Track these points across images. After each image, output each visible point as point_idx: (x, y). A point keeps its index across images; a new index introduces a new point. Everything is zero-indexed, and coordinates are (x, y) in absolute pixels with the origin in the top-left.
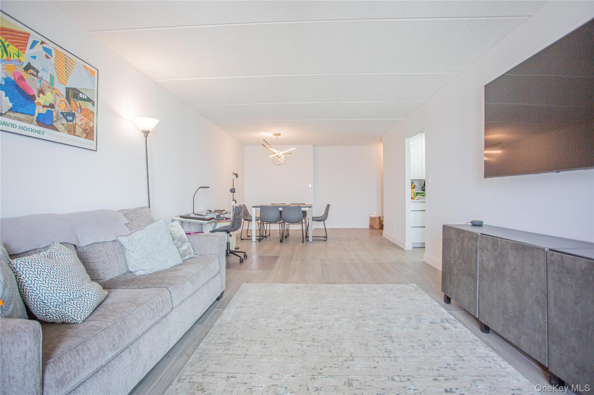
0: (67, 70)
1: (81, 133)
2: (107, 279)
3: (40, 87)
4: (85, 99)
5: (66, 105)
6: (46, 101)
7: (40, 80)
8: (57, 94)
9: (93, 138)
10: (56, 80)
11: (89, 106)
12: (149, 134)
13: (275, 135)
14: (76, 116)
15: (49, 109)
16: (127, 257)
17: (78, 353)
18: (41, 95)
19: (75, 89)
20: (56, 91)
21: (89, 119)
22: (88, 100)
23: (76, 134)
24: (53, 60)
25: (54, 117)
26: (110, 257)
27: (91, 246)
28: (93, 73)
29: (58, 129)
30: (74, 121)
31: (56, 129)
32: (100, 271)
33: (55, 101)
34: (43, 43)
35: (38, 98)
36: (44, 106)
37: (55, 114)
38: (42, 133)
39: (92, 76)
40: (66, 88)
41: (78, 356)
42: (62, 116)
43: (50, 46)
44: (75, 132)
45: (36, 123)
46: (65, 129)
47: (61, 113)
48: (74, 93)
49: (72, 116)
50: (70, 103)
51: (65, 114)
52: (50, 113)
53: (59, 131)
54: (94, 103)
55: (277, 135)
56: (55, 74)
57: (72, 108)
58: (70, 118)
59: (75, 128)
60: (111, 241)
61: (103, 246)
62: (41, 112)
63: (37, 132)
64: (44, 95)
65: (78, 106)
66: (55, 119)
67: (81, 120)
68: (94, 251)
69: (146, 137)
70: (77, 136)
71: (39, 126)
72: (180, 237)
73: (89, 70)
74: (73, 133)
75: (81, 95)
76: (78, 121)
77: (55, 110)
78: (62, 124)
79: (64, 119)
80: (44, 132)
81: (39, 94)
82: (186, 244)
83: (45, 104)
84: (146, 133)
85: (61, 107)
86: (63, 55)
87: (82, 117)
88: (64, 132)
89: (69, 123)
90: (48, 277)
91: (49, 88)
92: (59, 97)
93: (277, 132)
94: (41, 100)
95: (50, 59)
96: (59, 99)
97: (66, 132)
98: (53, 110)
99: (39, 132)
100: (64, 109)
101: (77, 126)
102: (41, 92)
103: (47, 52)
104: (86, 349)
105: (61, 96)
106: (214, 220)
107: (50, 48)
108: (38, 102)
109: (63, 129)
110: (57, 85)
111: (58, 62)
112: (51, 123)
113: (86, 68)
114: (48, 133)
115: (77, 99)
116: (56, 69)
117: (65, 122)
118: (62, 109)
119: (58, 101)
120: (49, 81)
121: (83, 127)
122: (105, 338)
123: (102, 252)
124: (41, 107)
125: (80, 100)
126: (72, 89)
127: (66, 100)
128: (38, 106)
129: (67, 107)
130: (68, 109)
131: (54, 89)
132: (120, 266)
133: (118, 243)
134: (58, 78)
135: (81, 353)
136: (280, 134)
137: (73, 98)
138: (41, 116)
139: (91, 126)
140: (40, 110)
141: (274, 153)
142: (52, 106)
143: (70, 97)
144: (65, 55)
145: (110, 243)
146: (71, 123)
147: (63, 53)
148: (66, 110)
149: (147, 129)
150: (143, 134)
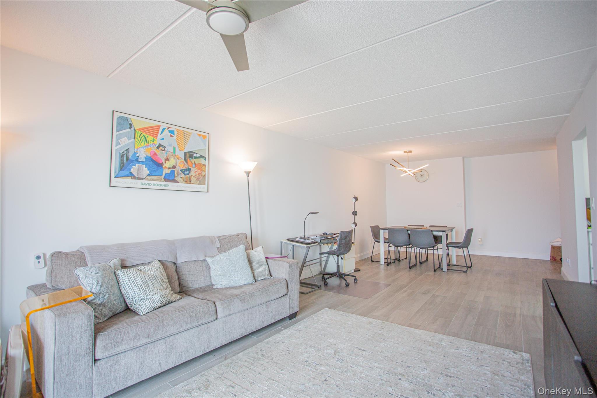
0: (185, 141)
1: (196, 181)
2: (195, 288)
3: (166, 156)
4: (198, 157)
5: (184, 164)
6: (170, 164)
7: (166, 152)
8: (178, 158)
9: (205, 183)
10: (177, 149)
11: (202, 161)
12: (250, 174)
13: (405, 152)
14: (191, 170)
15: (172, 169)
16: (211, 274)
17: (121, 333)
18: (167, 162)
19: (191, 152)
20: (177, 156)
21: (201, 170)
22: (201, 157)
23: (191, 182)
24: (175, 137)
25: (176, 174)
26: (198, 271)
27: (185, 263)
28: (205, 137)
29: (178, 181)
30: (190, 174)
31: (177, 182)
32: (189, 281)
33: (176, 163)
34: (169, 128)
35: (165, 164)
36: (169, 168)
37: (176, 172)
38: (167, 186)
39: (204, 139)
40: (184, 153)
41: (119, 335)
42: (181, 172)
43: (173, 128)
44: (190, 182)
45: (164, 180)
46: (184, 180)
47: (180, 170)
48: (190, 155)
49: (189, 171)
50: (187, 162)
51: (183, 170)
52: (173, 172)
53: (179, 183)
54: (205, 158)
55: (408, 153)
56: (176, 146)
57: (188, 165)
58: (187, 172)
59: (190, 178)
60: (201, 260)
61: (194, 264)
62: (166, 173)
63: (164, 186)
64: (169, 161)
65: (193, 162)
66: (177, 175)
67: (195, 172)
68: (187, 266)
69: (248, 176)
70: (192, 184)
71: (166, 181)
72: (259, 260)
73: (201, 136)
74: (189, 182)
75: (195, 155)
76: (193, 173)
77: (176, 170)
78: (181, 178)
79: (183, 174)
80: (169, 185)
81: (166, 161)
82: (263, 267)
83: (169, 167)
84: (248, 173)
85: (181, 166)
86: (182, 131)
87: (196, 170)
88: (182, 183)
89: (186, 176)
90: (133, 283)
91: (172, 155)
92: (179, 160)
93: (408, 149)
94: (167, 165)
95: (173, 136)
96: (179, 161)
97: (184, 182)
98: (175, 169)
99: (165, 186)
100: (183, 167)
101: (192, 177)
102: (167, 159)
103: (171, 133)
104: (127, 332)
105: (181, 159)
106: (317, 244)
107: (173, 130)
108: (165, 167)
109: (182, 181)
110: (178, 152)
111: (179, 137)
112: (173, 179)
113: (199, 135)
114: (171, 185)
115: (192, 158)
116: (177, 142)
117: (183, 176)
118: (181, 167)
119: (179, 163)
120: (172, 152)
121: (197, 177)
122: (143, 328)
123: (193, 268)
124: (167, 169)
125: (194, 158)
126: (188, 152)
127: (184, 161)
128: (165, 169)
129: (185, 165)
130: (187, 166)
131: (176, 155)
132: (205, 279)
133: (206, 262)
134: (179, 147)
135: (122, 334)
136: (411, 151)
137: (190, 158)
138: (167, 175)
139: (203, 175)
140: (166, 171)
141: (406, 172)
142: (174, 167)
143: (187, 158)
144: (184, 131)
145: (200, 262)
146: (188, 176)
147: (182, 130)
148: (184, 167)
149: (248, 170)
150: (245, 174)
